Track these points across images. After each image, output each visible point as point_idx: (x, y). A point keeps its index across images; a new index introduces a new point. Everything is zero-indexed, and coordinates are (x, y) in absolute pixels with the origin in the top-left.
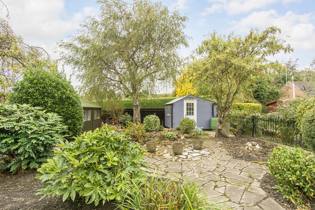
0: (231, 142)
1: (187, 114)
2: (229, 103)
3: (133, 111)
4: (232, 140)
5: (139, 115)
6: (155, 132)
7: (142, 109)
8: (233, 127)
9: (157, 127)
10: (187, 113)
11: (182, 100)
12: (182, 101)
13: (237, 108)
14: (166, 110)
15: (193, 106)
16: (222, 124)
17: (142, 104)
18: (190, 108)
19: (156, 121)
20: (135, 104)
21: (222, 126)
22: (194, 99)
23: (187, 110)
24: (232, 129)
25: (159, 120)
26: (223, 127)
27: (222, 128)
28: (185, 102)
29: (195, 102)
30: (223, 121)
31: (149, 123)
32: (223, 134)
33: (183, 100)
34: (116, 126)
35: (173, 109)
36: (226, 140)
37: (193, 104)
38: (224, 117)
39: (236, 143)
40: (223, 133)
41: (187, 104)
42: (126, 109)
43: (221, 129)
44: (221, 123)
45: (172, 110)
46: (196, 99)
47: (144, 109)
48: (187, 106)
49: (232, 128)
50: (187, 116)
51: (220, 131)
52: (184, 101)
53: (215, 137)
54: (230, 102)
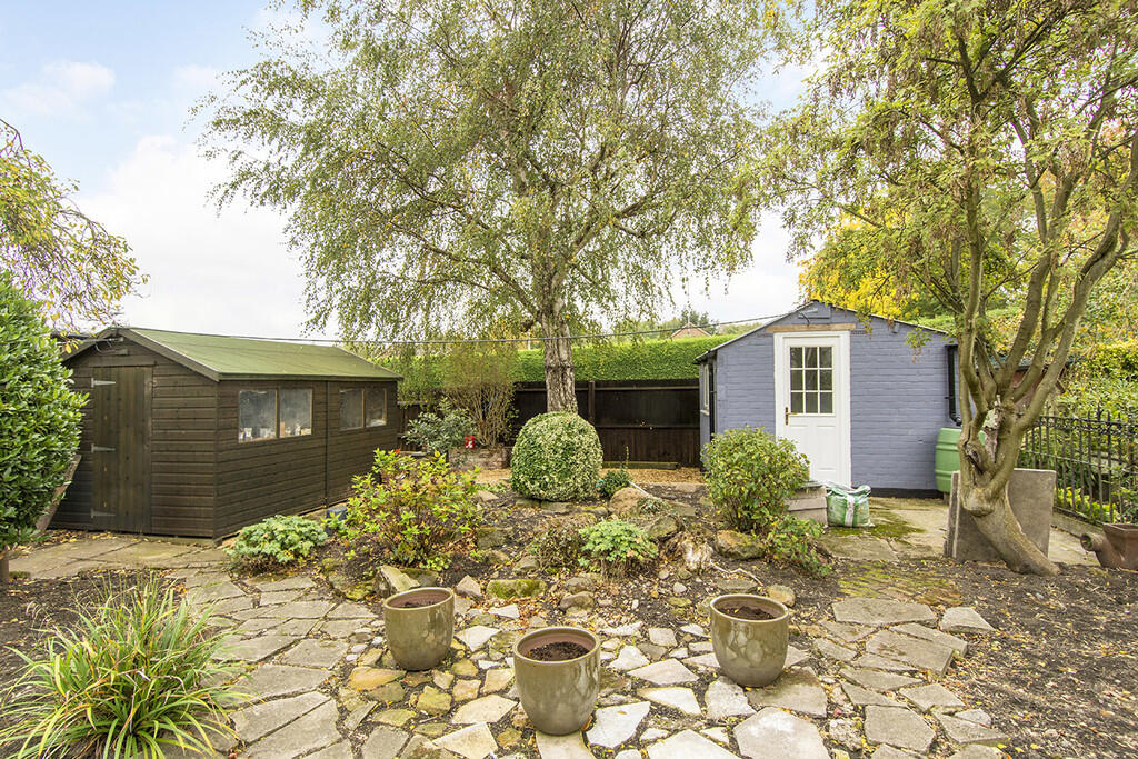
0: (1059, 613)
1: (796, 409)
2: (1049, 334)
3: (546, 393)
4: (1072, 595)
5: (573, 408)
6: (561, 508)
7: (587, 384)
8: (1087, 493)
10: (796, 400)
11: (764, 333)
12: (764, 340)
13: (1117, 372)
14: (702, 388)
15: (827, 363)
16: (988, 474)
18: (811, 376)
20: (550, 362)
21: (989, 491)
22: (837, 326)
23: (795, 385)
24: (1080, 506)
26: (995, 496)
27: (987, 506)
28: (783, 343)
29: (839, 343)
30: (1002, 455)
32: (1001, 547)
33: (768, 331)
34: (481, 456)
35: (718, 379)
36: (1019, 595)
37: (827, 351)
38: (1003, 427)
39: (1108, 635)
40: (996, 538)
41: (796, 354)
42: (523, 383)
43: (980, 514)
44: (980, 470)
45: (712, 387)
46: (848, 326)
47: (607, 383)
48: (793, 364)
49: (1074, 496)
50: (794, 420)
51: (979, 522)
52: (779, 338)
53: (948, 552)
54: (1053, 322)
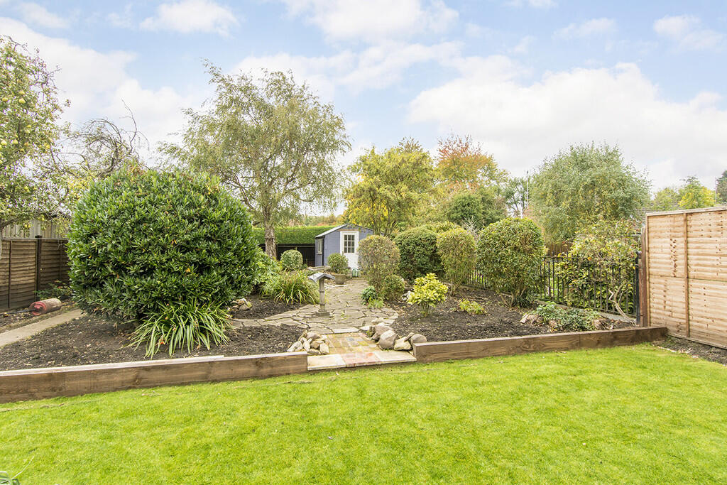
1: (345, 251)
3: (265, 247)
5: (275, 253)
7: (279, 245)
9: (298, 266)
10: (345, 249)
11: (338, 231)
12: (338, 233)
14: (317, 246)
15: (353, 239)
17: (279, 237)
18: (349, 243)
19: (297, 258)
20: (268, 237)
22: (356, 230)
23: (345, 245)
25: (301, 256)
28: (342, 234)
29: (356, 234)
31: (288, 260)
35: (325, 243)
37: (353, 236)
41: (346, 236)
45: (323, 246)
46: (358, 230)
47: (283, 245)
48: (346, 239)
50: (345, 254)
52: (341, 232)
